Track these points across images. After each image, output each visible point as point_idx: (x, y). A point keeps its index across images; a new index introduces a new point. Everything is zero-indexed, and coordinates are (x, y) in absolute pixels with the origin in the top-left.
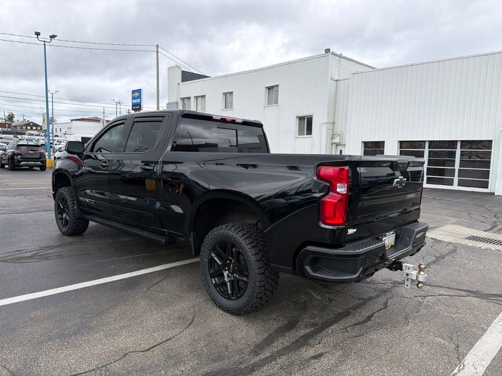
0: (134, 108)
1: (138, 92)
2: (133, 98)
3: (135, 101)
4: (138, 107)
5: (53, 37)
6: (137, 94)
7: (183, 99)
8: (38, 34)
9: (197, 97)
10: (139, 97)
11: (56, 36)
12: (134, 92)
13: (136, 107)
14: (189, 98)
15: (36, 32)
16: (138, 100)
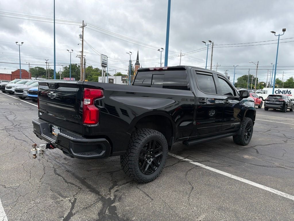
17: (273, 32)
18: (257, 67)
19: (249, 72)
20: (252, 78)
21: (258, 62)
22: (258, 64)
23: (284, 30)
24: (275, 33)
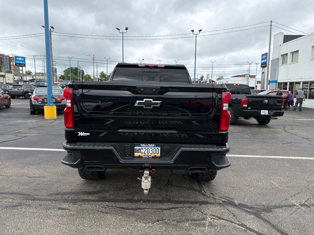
0: (262, 66)
1: (265, 55)
2: (262, 59)
3: (263, 61)
4: (265, 65)
5: (200, 31)
6: (265, 56)
7: (283, 55)
8: (193, 31)
9: (293, 53)
10: (266, 58)
11: (201, 30)
12: (263, 55)
13: (264, 65)
14: (287, 54)
15: (192, 30)
16: (265, 60)
17: (118, 29)
18: (94, 60)
19: (78, 64)
20: (78, 71)
21: (94, 55)
22: (94, 58)
23: (127, 29)
24: (119, 30)
